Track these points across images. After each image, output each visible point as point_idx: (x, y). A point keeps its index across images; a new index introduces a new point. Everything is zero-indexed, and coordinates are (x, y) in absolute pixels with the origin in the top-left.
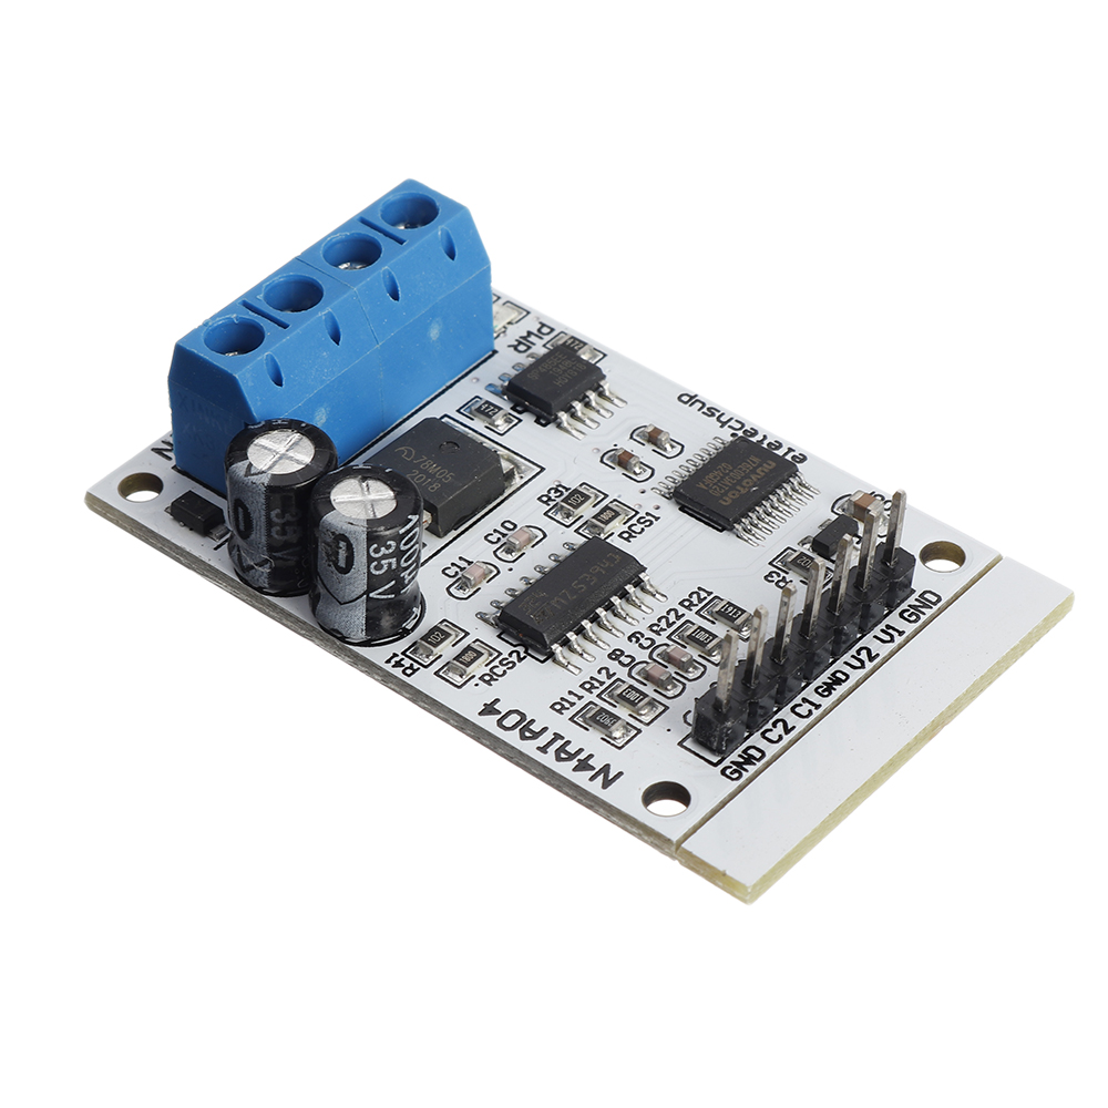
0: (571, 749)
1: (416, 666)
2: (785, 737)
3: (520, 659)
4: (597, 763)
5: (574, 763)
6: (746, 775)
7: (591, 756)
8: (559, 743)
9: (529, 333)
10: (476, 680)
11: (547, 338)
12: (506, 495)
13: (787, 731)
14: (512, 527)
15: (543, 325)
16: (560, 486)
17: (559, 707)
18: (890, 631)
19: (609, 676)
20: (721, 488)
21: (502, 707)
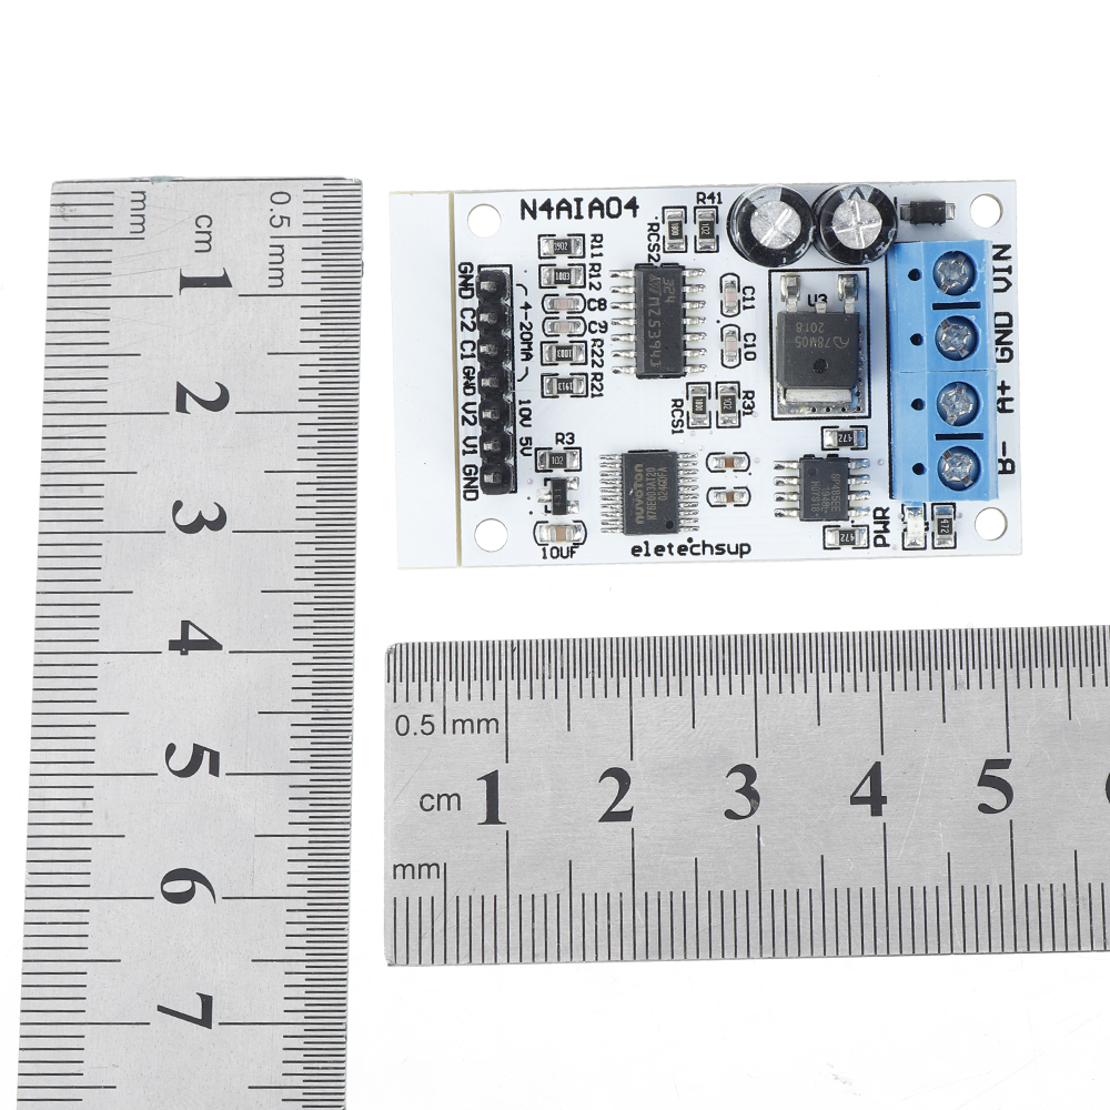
0: (564, 214)
1: (701, 204)
2: (461, 319)
3: (650, 257)
4: (542, 215)
5: (554, 205)
6: (458, 273)
7: (549, 217)
8: (574, 213)
9: (886, 531)
10: (660, 221)
11: (872, 535)
12: (775, 380)
13: (463, 324)
14: (748, 356)
15: (885, 545)
16: (750, 413)
17: (598, 239)
18: (471, 449)
19: (591, 285)
20: (651, 477)
21: (627, 213)
